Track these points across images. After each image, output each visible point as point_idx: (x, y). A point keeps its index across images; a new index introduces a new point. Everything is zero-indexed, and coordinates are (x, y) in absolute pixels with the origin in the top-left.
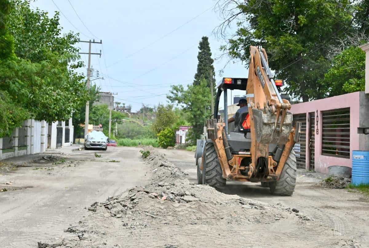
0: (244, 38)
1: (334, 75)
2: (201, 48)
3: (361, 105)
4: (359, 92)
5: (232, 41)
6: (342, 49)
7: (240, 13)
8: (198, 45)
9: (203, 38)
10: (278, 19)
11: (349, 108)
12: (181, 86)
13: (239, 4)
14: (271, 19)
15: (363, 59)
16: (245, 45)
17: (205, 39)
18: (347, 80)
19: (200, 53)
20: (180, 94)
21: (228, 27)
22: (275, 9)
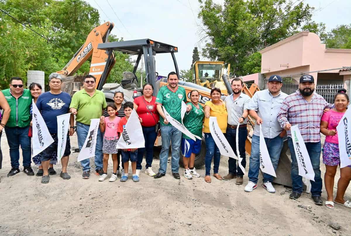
0: (209, 48)
1: (248, 65)
2: (194, 53)
3: (259, 79)
4: (258, 73)
5: (203, 49)
6: (253, 53)
7: (208, 36)
8: (193, 51)
9: (195, 48)
10: (224, 39)
11: (254, 81)
12: (185, 71)
13: (207, 32)
14: (221, 38)
15: (261, 57)
16: (210, 51)
17: (196, 48)
18: (254, 67)
19: (193, 55)
20: (184, 74)
21: (201, 43)
22: (222, 34)
